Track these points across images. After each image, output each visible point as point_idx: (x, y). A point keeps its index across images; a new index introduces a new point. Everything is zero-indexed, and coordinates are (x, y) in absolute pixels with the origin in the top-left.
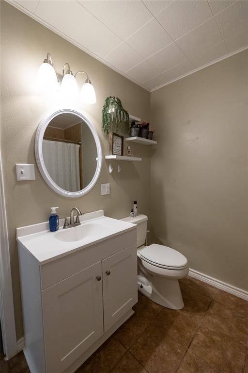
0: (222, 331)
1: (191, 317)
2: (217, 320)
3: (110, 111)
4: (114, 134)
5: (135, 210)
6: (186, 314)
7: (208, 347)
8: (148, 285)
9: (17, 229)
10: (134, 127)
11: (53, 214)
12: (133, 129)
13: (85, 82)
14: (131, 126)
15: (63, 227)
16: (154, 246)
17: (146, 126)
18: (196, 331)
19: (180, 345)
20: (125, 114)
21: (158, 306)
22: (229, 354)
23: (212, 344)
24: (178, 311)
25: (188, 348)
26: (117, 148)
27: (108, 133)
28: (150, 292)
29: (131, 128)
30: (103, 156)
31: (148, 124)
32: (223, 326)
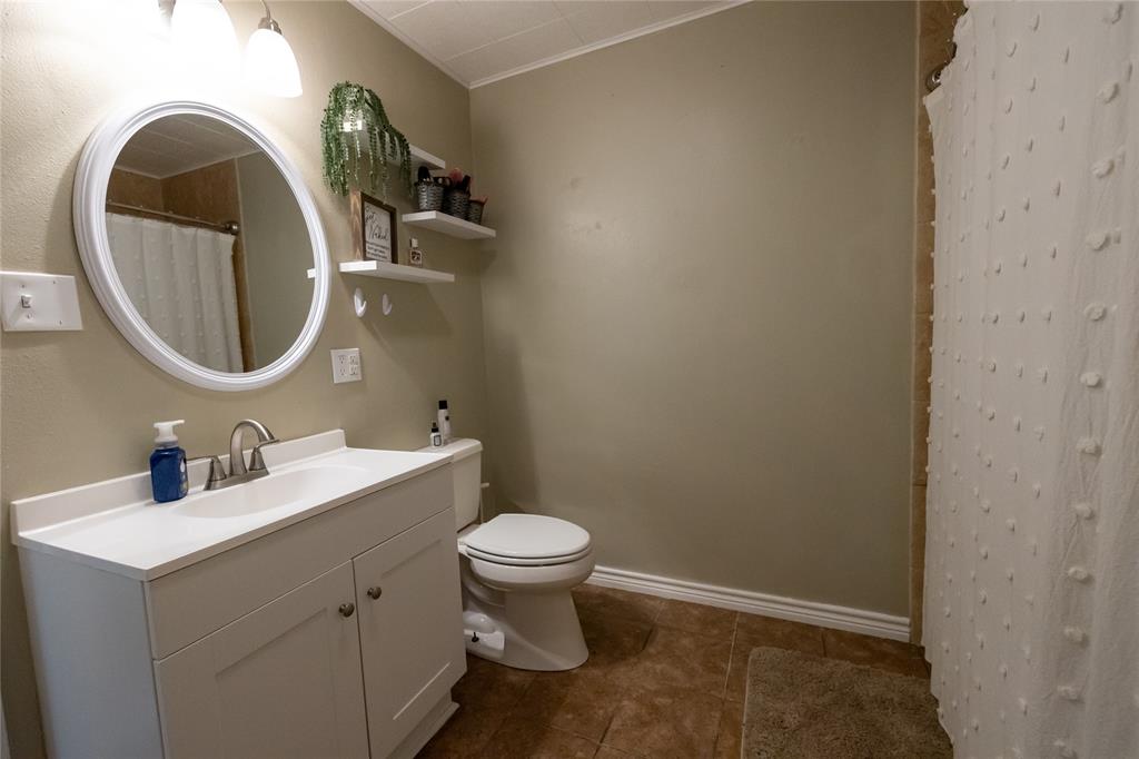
0: (674, 684)
1: (605, 675)
2: (664, 665)
3: (347, 127)
4: (365, 198)
5: (444, 427)
6: (596, 672)
7: (644, 724)
8: (494, 631)
9: (14, 503)
10: (428, 184)
11: (164, 444)
12: (424, 188)
13: (261, 26)
14: (417, 180)
15: (203, 487)
16: (503, 520)
17: (463, 184)
18: (620, 701)
19: (583, 741)
20: (397, 142)
21: (522, 674)
22: (688, 723)
23: (654, 716)
24: (575, 671)
25: (601, 742)
26: (376, 241)
27: (345, 192)
28: (501, 646)
29: (416, 184)
30: (334, 262)
31: (467, 179)
32: (677, 673)
